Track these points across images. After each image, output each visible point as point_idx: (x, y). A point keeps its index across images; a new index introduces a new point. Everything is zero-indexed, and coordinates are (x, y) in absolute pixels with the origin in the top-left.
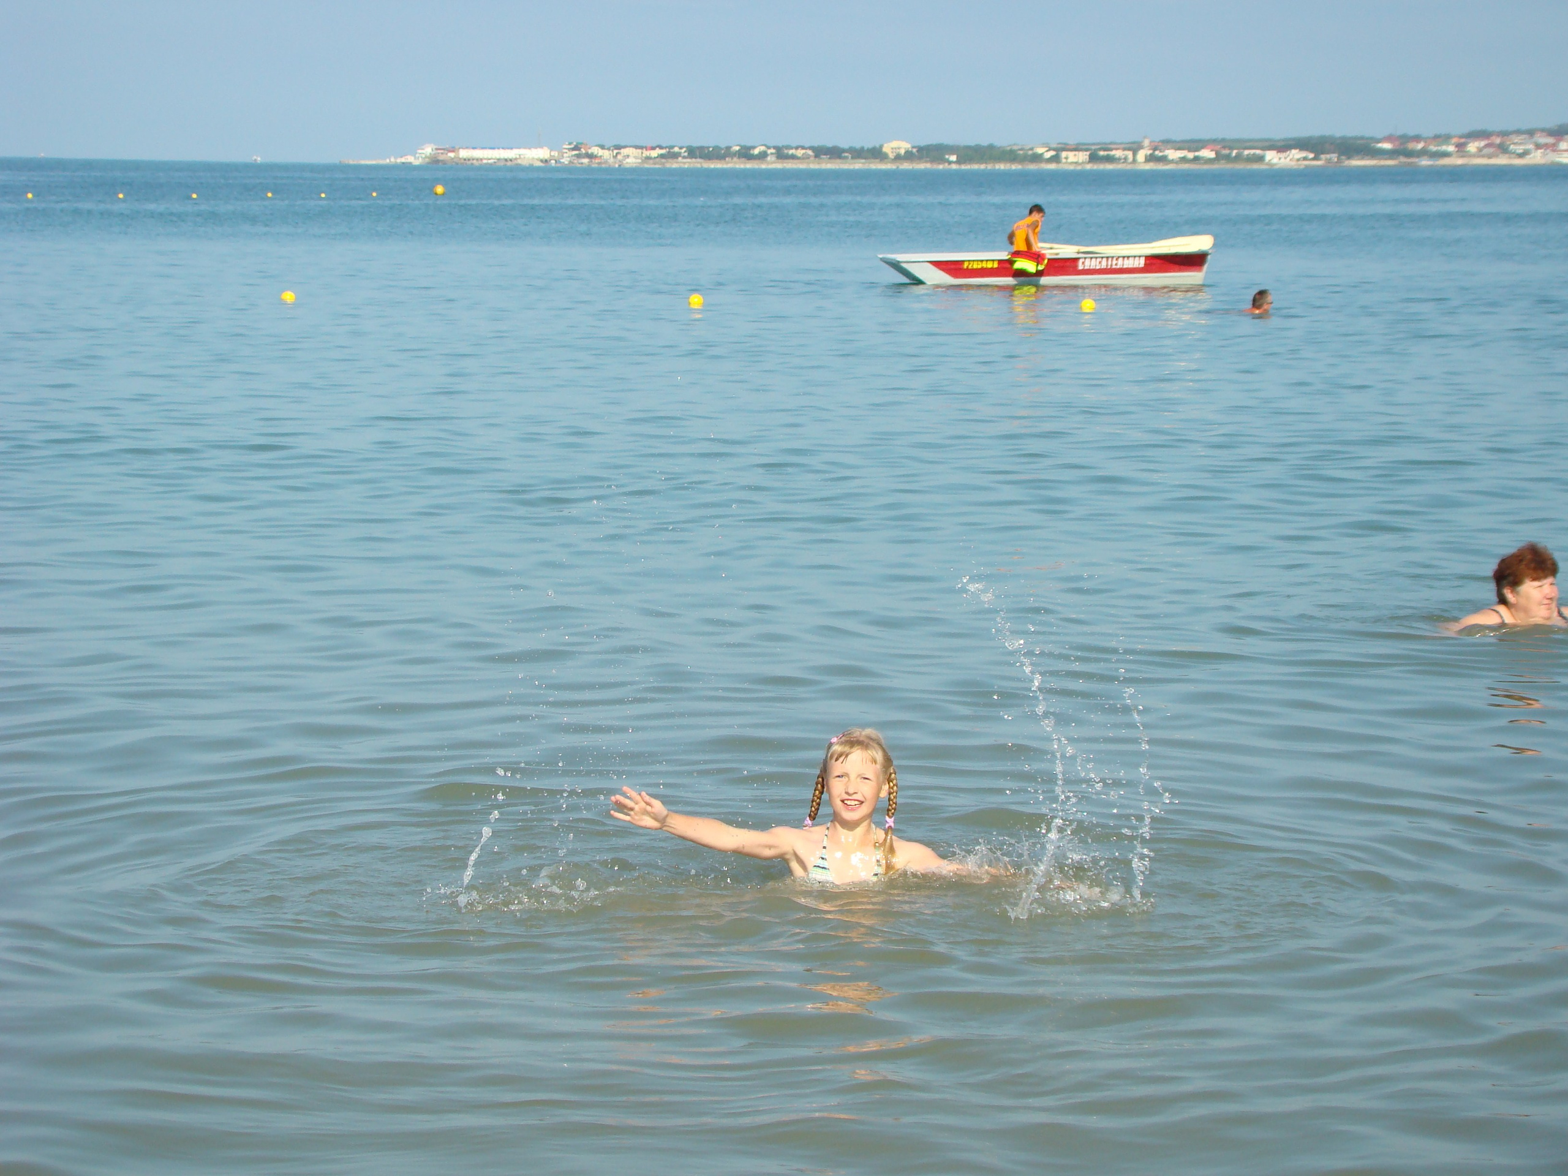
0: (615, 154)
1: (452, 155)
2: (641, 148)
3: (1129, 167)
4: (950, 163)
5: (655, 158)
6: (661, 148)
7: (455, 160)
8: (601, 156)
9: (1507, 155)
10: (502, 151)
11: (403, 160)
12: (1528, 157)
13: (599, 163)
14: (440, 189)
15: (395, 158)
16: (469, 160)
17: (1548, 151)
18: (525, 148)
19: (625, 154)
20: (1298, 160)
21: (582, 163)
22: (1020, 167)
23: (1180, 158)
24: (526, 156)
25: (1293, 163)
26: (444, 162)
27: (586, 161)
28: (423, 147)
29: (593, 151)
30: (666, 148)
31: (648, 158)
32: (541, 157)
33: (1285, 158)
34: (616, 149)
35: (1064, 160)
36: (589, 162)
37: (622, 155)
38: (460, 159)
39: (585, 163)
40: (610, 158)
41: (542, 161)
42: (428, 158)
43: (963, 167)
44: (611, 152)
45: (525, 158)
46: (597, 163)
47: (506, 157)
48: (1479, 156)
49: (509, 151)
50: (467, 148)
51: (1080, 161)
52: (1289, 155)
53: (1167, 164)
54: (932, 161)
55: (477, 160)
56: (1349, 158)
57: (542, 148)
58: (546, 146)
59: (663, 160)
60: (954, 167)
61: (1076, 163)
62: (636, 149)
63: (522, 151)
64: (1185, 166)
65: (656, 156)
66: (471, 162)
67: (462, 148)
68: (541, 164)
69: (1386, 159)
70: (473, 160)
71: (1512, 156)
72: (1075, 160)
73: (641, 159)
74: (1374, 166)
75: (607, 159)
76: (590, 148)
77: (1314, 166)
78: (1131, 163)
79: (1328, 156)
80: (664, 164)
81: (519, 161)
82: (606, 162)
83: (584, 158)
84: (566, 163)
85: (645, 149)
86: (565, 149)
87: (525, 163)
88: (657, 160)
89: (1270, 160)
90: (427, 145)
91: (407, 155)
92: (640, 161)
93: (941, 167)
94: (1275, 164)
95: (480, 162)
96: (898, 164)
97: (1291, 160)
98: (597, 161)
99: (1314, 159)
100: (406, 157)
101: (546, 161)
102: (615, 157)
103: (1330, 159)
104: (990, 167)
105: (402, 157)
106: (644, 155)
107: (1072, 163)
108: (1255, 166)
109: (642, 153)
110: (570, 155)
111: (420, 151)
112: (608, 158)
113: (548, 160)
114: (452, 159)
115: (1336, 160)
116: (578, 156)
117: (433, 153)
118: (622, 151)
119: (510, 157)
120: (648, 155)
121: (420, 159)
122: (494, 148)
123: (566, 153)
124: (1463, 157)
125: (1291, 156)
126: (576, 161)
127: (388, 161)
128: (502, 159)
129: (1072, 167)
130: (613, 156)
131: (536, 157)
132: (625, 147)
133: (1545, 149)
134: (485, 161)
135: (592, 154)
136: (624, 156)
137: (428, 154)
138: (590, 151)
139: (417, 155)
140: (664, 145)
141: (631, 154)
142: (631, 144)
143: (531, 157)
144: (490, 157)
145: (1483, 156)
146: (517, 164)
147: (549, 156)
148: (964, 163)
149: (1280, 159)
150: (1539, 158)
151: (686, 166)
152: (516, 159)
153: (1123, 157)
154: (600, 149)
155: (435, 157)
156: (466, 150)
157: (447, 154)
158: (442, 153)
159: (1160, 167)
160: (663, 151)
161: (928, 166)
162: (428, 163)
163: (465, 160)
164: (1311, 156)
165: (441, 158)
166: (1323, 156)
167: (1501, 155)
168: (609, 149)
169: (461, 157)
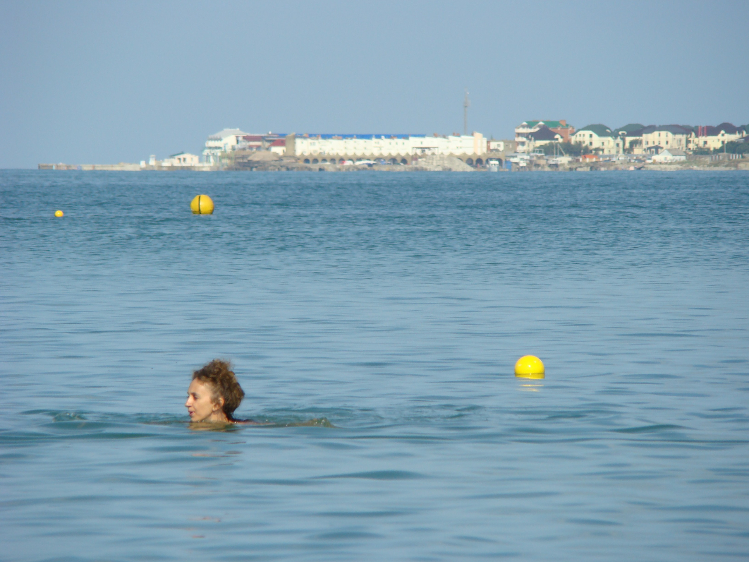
0: (627, 145)
1: (279, 150)
2: (686, 130)
5: (717, 151)
6: (730, 129)
7: (285, 161)
8: (597, 149)
10: (384, 142)
11: (175, 162)
13: (593, 167)
15: (158, 158)
16: (316, 161)
18: (436, 136)
19: (651, 145)
21: (556, 165)
24: (437, 152)
26: (261, 165)
27: (564, 160)
28: (217, 135)
29: (579, 139)
30: (740, 130)
31: (702, 152)
32: (470, 152)
34: (630, 134)
36: (570, 162)
37: (645, 146)
38: (298, 159)
39: (563, 165)
40: (618, 152)
41: (470, 161)
42: (229, 158)
44: (619, 140)
45: (433, 154)
46: (587, 165)
47: (394, 154)
49: (400, 141)
50: (310, 136)
55: (333, 160)
57: (472, 135)
58: (479, 131)
59: (737, 157)
62: (674, 133)
63: (428, 141)
65: (719, 145)
66: (320, 164)
67: (301, 136)
68: (469, 169)
70: (324, 160)
73: (686, 154)
75: (611, 156)
76: (573, 134)
80: (736, 164)
81: (422, 163)
82: (608, 162)
83: (561, 154)
84: (523, 164)
85: (693, 134)
86: (519, 135)
87: (433, 166)
88: (721, 156)
90: (226, 130)
91: (182, 153)
92: (683, 158)
95: (338, 166)
98: (588, 160)
100: (182, 156)
101: (479, 161)
102: (628, 151)
105: (172, 156)
106: (691, 146)
109: (688, 142)
110: (531, 148)
111: (212, 144)
112: (613, 152)
113: (484, 159)
114: (281, 159)
116: (548, 151)
117: (239, 146)
118: (645, 137)
119: (403, 154)
120: (701, 144)
121: (211, 159)
122: (368, 137)
123: (523, 143)
126: (542, 162)
127: (143, 164)
128: (385, 158)
130: (624, 150)
131: (458, 152)
132: (651, 129)
134: (348, 163)
135: (579, 144)
136: (650, 148)
137: (229, 150)
138: (574, 140)
139: (206, 152)
140: (738, 125)
141: (663, 144)
142: (662, 124)
143: (447, 153)
144: (359, 154)
146: (416, 169)
147: (485, 150)
152: (415, 158)
154: (595, 136)
155: (243, 157)
156: (309, 141)
157: (268, 149)
158: (258, 147)
160: (735, 137)
162: (230, 169)
163: (307, 161)
165: (257, 156)
168: (615, 135)
169: (298, 153)
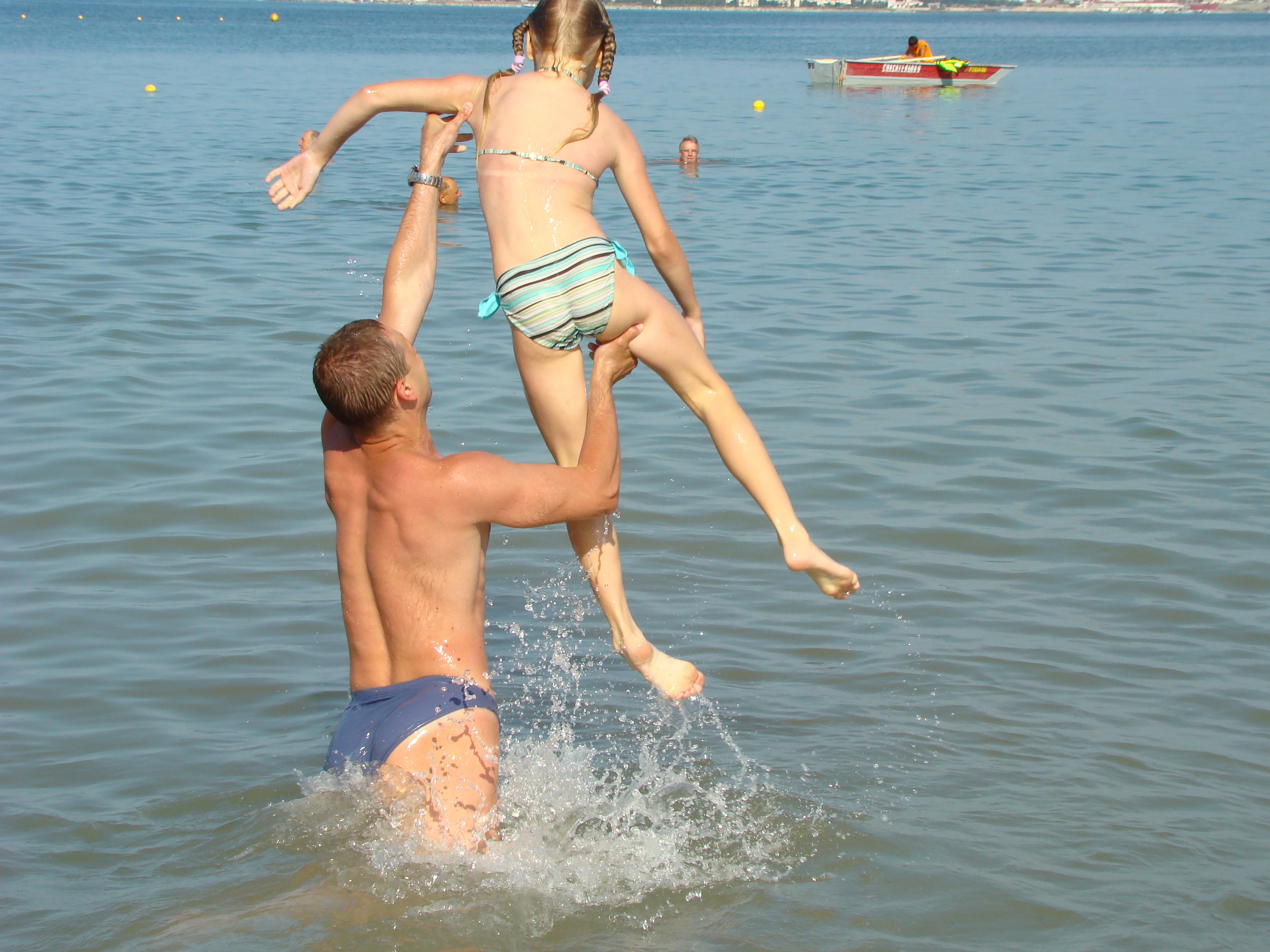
3: (788, 10)
4: (657, 5)
9: (1062, 5)
12: (1077, 6)
14: (275, 17)
17: (1092, 2)
20: (911, 7)
22: (708, 10)
23: (825, 4)
25: (908, 9)
33: (902, 6)
35: (740, 5)
43: (666, 9)
48: (1042, 6)
51: (752, 5)
52: (904, 4)
53: (815, 9)
54: (644, 4)
56: (949, 6)
60: (659, 8)
61: (750, 7)
64: (830, 10)
69: (975, 7)
71: (1067, 5)
72: (749, 5)
74: (965, 12)
77: (922, 11)
78: (789, 8)
79: (933, 4)
89: (891, 7)
93: (650, 8)
94: (895, 10)
96: (618, 6)
97: (906, 7)
99: (923, 6)
103: (935, 6)
104: (686, 9)
107: (746, 7)
108: (880, 11)
115: (939, 7)
124: (1031, 6)
125: (906, 4)
129: (746, 10)
133: (1090, 1)
145: (1045, 6)
148: (667, 6)
149: (898, 6)
150: (1085, 7)
151: (461, 5)
153: (784, 3)
159: (811, 10)
161: (640, 8)
164: (921, 4)
166: (929, 4)
167: (1058, 5)
